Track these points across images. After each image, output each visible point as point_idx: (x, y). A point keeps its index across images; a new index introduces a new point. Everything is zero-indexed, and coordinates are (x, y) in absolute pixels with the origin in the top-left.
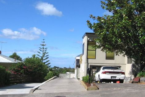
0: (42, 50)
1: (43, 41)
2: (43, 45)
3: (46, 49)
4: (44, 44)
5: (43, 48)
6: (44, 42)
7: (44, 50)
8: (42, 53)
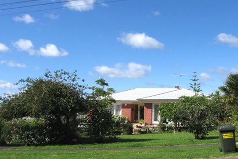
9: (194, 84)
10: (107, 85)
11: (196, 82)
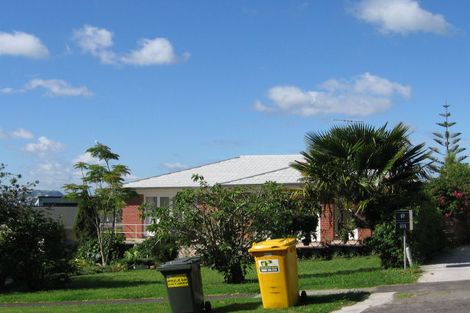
0: (444, 140)
1: (444, 112)
2: (446, 125)
3: (457, 138)
4: (449, 122)
5: (447, 135)
6: (449, 115)
7: (451, 140)
8: (443, 149)
9: (444, 134)
10: (115, 157)
11: (449, 129)
